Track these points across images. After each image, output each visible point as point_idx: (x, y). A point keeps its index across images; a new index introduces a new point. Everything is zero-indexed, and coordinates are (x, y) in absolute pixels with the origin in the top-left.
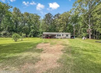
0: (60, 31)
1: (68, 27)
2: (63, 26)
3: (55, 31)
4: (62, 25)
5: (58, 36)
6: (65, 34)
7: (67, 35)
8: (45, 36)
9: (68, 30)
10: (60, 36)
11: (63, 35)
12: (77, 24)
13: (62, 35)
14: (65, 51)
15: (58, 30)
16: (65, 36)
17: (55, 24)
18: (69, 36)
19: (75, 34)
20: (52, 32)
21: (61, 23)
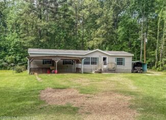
0: (91, 43)
1: (120, 29)
2: (102, 23)
3: (70, 43)
4: (98, 22)
5: (86, 63)
6: (112, 55)
7: (120, 61)
8: (37, 63)
9: (120, 39)
10: (93, 63)
11: (104, 59)
12: (151, 16)
13: (101, 61)
14: (143, 109)
15: (82, 41)
16: (111, 62)
17: (72, 17)
18: (128, 63)
19: (147, 56)
20: (60, 47)
21: (97, 11)
